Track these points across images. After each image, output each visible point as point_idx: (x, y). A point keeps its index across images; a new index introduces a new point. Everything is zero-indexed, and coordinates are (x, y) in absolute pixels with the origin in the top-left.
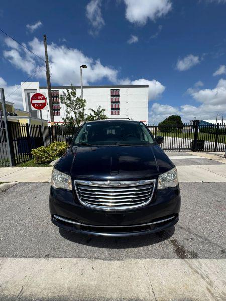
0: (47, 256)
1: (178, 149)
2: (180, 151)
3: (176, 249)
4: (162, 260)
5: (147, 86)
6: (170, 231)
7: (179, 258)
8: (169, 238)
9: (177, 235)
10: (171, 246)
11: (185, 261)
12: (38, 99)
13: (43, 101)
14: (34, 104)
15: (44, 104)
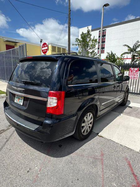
12: (44, 47)
13: (46, 48)
14: (42, 50)
15: (47, 49)
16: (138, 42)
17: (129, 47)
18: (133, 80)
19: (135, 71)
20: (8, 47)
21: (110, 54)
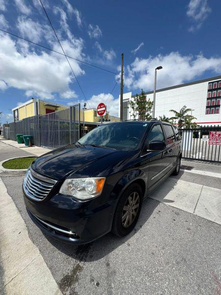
0: (20, 211)
3: (70, 274)
4: (48, 268)
6: (91, 256)
7: (58, 284)
8: (81, 260)
9: (92, 266)
10: (71, 268)
11: (57, 292)
12: (101, 108)
13: (104, 109)
14: (98, 112)
15: (104, 111)
16: (185, 107)
17: (175, 112)
18: (214, 146)
19: (217, 136)
20: (48, 111)
21: (163, 118)
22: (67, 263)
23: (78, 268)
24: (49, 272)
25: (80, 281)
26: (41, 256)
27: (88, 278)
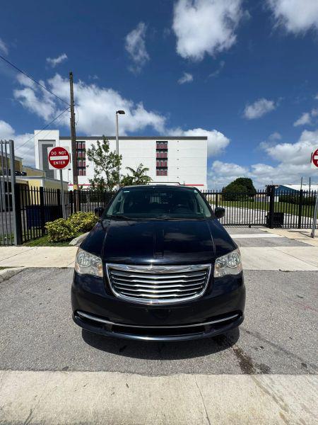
0: (66, 369)
1: (247, 225)
2: (250, 227)
3: (240, 361)
4: (221, 376)
5: (205, 138)
6: (232, 337)
7: (245, 373)
8: (231, 346)
9: (243, 342)
10: (233, 357)
11: (252, 378)
12: (59, 155)
14: (52, 161)
15: (66, 161)
16: (142, 165)
17: (132, 170)
22: (226, 357)
23: (238, 353)
24: (226, 376)
25: (252, 357)
26: (197, 376)
27: (253, 350)
